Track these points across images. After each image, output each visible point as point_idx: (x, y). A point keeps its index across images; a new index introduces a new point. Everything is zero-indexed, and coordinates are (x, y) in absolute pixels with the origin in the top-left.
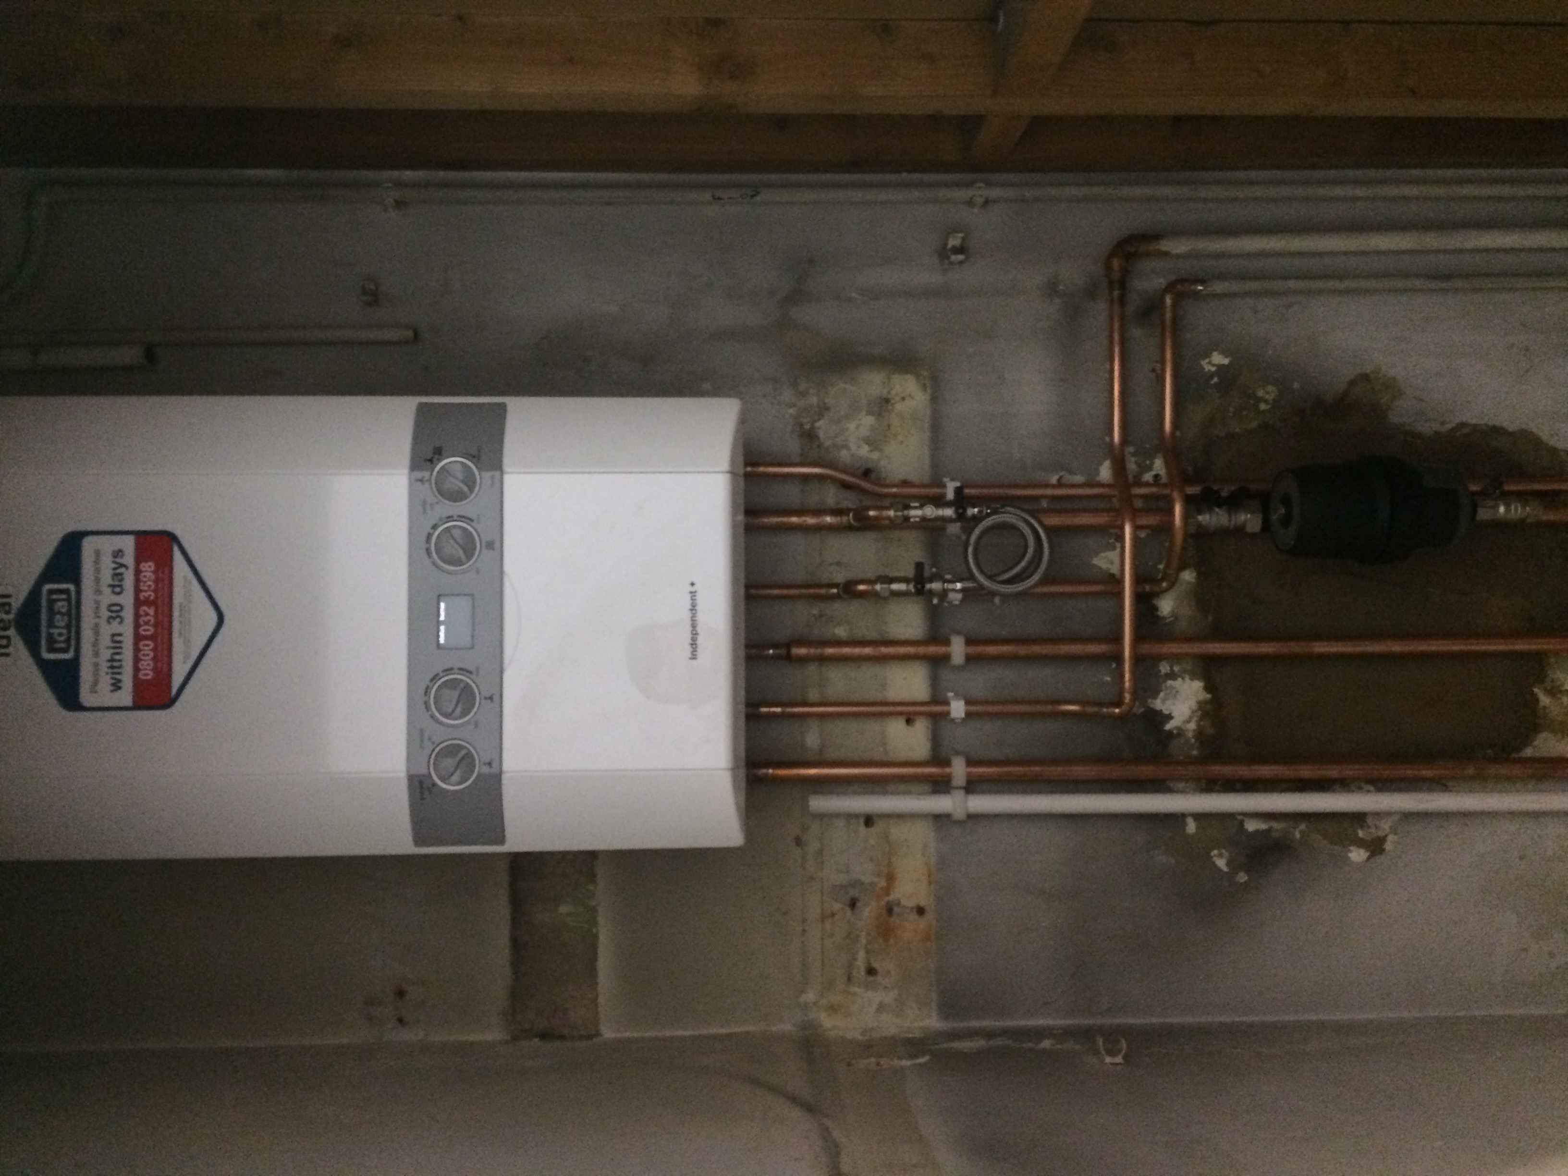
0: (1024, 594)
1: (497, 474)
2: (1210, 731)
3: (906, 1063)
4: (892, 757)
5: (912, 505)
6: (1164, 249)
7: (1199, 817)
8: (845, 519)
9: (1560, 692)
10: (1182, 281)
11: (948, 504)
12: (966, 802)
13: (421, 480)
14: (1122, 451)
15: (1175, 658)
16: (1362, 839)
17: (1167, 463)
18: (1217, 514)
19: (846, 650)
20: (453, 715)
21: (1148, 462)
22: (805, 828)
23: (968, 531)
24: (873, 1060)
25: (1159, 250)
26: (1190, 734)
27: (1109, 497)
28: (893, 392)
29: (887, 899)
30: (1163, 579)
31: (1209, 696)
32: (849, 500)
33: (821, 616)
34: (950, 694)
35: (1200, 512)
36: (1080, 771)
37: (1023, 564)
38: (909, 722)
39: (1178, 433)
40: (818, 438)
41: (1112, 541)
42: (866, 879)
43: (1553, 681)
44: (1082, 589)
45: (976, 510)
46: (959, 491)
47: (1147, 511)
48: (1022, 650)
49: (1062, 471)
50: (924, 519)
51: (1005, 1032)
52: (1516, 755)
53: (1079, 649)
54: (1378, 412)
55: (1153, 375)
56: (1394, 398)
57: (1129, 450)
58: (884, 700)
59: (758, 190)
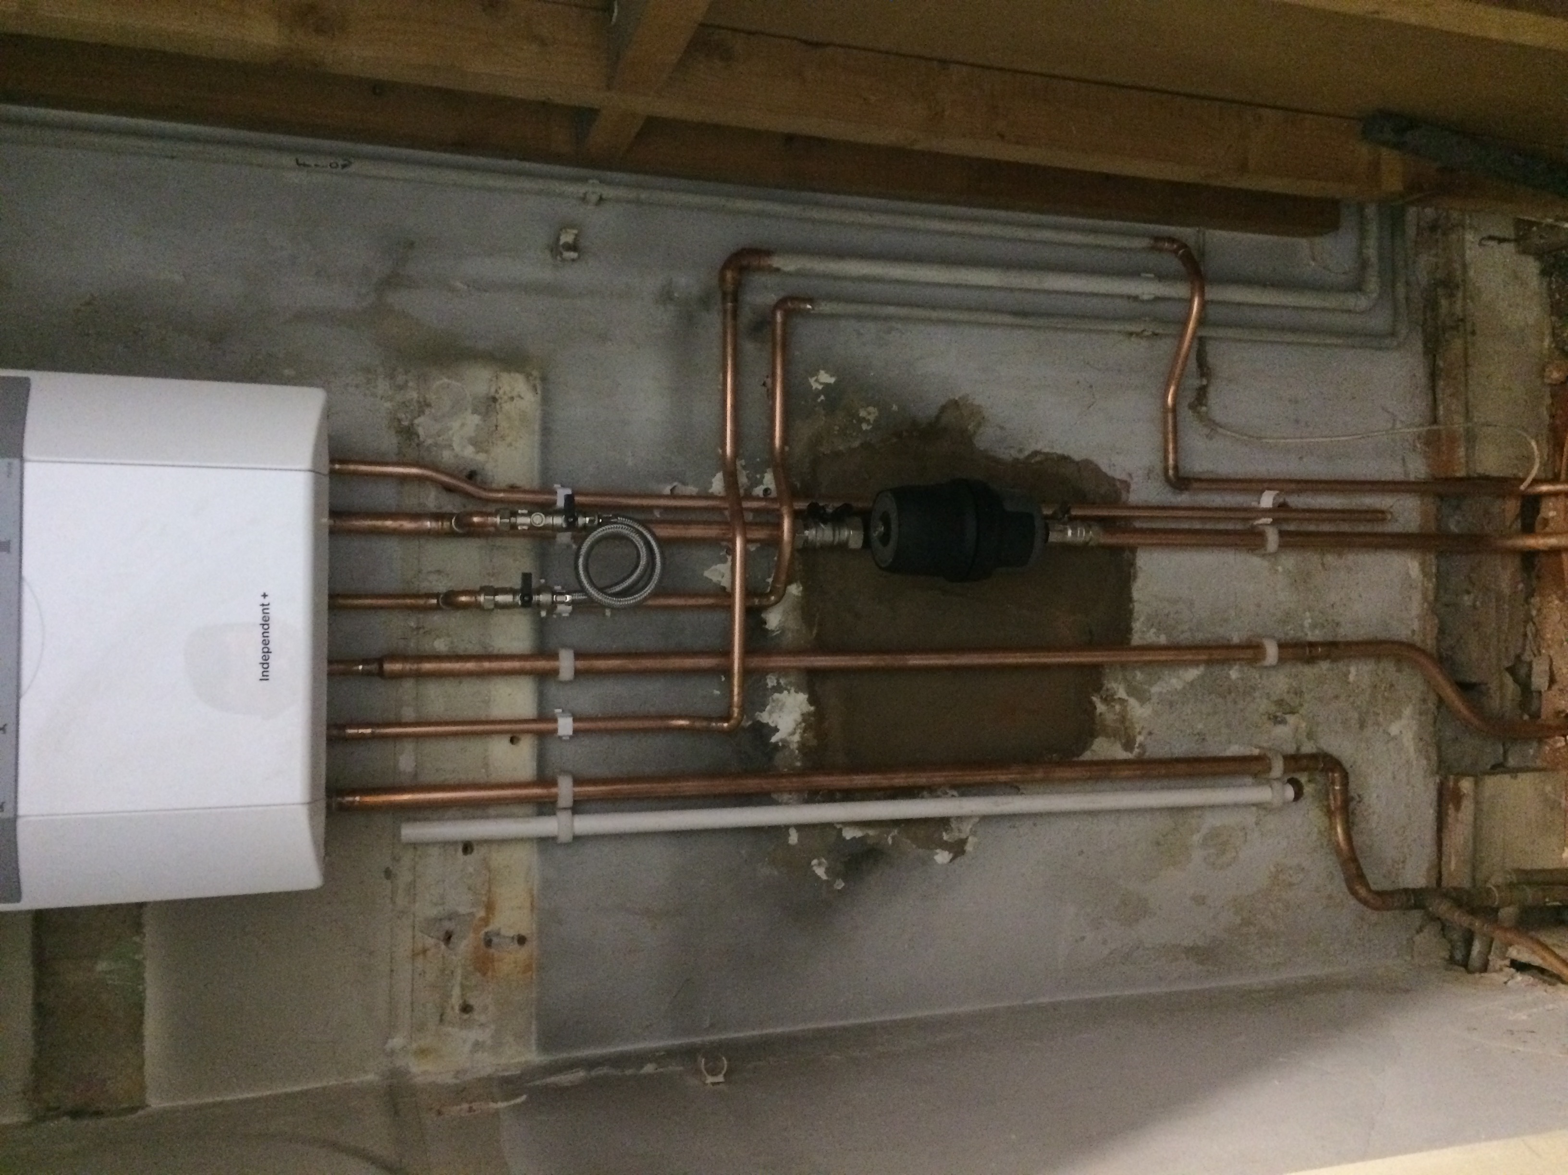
0: (638, 606)
2: (814, 743)
3: (501, 1105)
4: (494, 778)
5: (520, 512)
6: (775, 265)
7: (801, 827)
8: (446, 524)
9: (1114, 700)
10: (792, 298)
11: (558, 512)
12: (572, 821)
14: (734, 464)
15: (783, 671)
16: (946, 842)
17: (776, 478)
18: (823, 530)
19: (446, 666)
21: (758, 476)
22: (396, 859)
23: (579, 540)
24: (465, 1106)
25: (770, 266)
26: (794, 746)
27: (720, 510)
28: (501, 392)
29: (486, 929)
30: (771, 593)
31: (812, 708)
32: (451, 504)
33: (418, 628)
34: (558, 710)
35: (807, 527)
36: (690, 787)
37: (634, 577)
38: (513, 740)
39: (787, 448)
40: (418, 437)
41: (723, 553)
42: (462, 910)
43: (1107, 690)
44: (691, 602)
45: (588, 519)
46: (569, 499)
47: (756, 524)
48: (630, 664)
49: (675, 481)
50: (531, 527)
51: (607, 1060)
52: (1075, 759)
53: (689, 663)
54: (965, 438)
55: (764, 389)
56: (979, 425)
57: (741, 463)
58: (486, 719)
59: (351, 161)
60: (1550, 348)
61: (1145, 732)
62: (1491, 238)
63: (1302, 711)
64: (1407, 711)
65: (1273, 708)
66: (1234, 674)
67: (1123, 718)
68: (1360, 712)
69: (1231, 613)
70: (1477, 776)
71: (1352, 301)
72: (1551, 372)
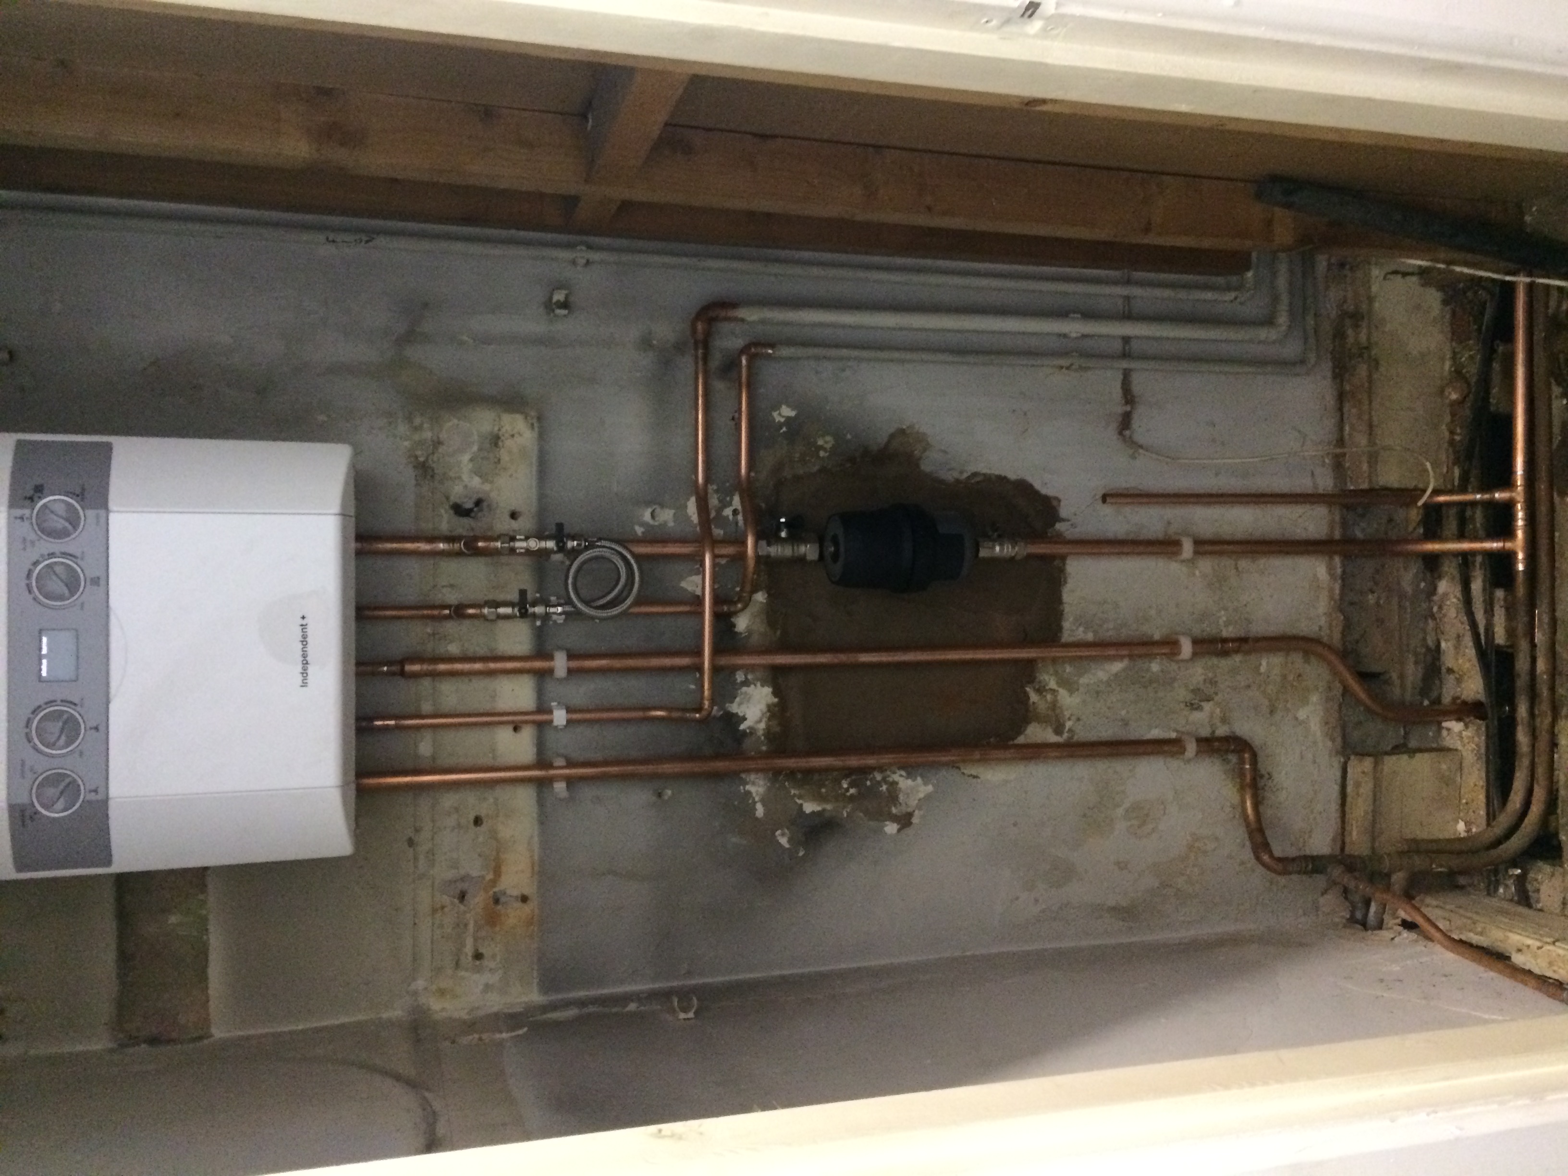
0: (624, 613)
1: (102, 512)
2: (777, 729)
3: (504, 1035)
4: (501, 761)
5: (518, 537)
6: (741, 316)
8: (456, 546)
9: (1046, 690)
10: (756, 344)
11: (550, 538)
13: (22, 518)
14: (705, 489)
15: (750, 668)
16: (895, 815)
17: (742, 502)
18: (783, 546)
19: (458, 666)
20: (58, 744)
21: (728, 499)
22: (417, 830)
23: (569, 561)
24: (476, 1036)
25: (736, 317)
26: (760, 733)
28: (504, 430)
29: (495, 890)
30: (739, 600)
31: (776, 700)
32: (462, 528)
33: (434, 634)
34: (554, 704)
35: (768, 544)
36: (667, 768)
37: (619, 587)
38: (516, 729)
39: (752, 475)
40: (432, 470)
41: (696, 567)
42: (475, 873)
43: (1040, 682)
44: (669, 609)
45: (575, 543)
47: (722, 542)
48: (617, 663)
49: (654, 505)
50: (527, 549)
51: (595, 1001)
52: (1011, 743)
53: (667, 662)
54: (911, 461)
55: (733, 423)
56: (925, 450)
57: (712, 488)
58: (493, 711)
59: (375, 236)
60: (1450, 372)
61: (1073, 718)
62: (1395, 272)
63: (1216, 698)
64: (1314, 698)
65: (1189, 697)
66: (1155, 667)
67: (1054, 706)
68: (1270, 701)
69: (1153, 612)
70: (1378, 755)
71: (1263, 333)
72: (1450, 393)
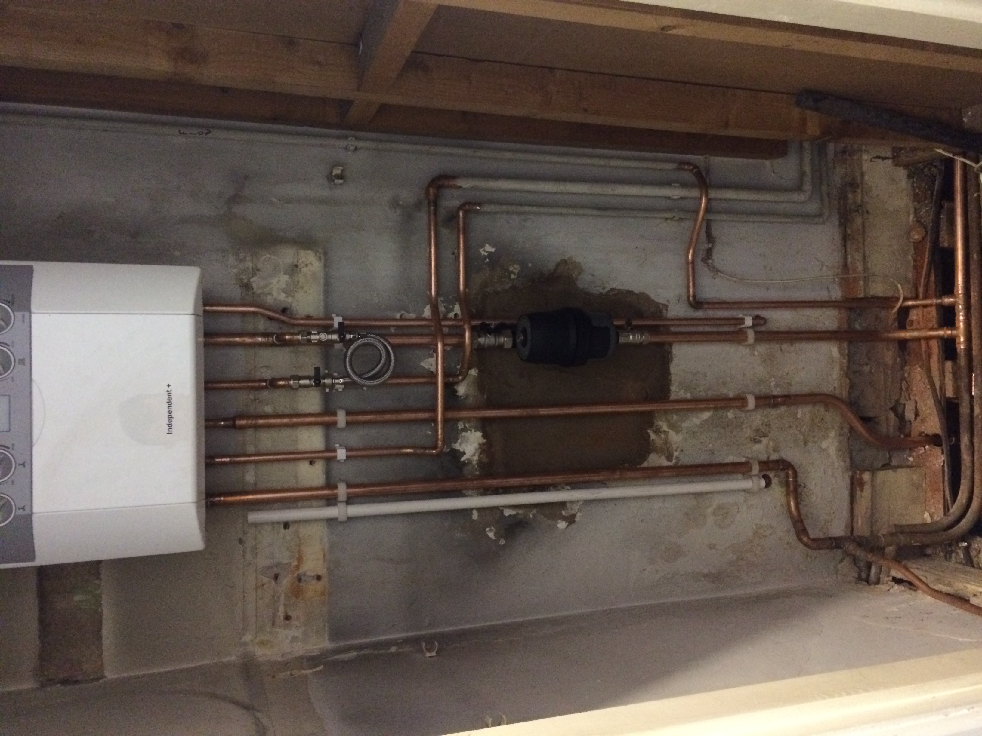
0: (383, 383)
1: (27, 314)
2: (485, 460)
3: (308, 672)
4: (301, 485)
5: (312, 332)
6: (459, 184)
7: (479, 510)
8: (270, 339)
9: (660, 432)
10: (469, 204)
11: (334, 332)
12: (346, 510)
14: (437, 301)
15: (468, 420)
16: (564, 516)
17: (461, 307)
18: (489, 338)
19: (272, 421)
21: (451, 307)
22: (245, 533)
23: (346, 348)
24: (288, 672)
25: (455, 185)
26: (475, 463)
27: (429, 327)
28: (300, 261)
29: (298, 572)
30: (460, 375)
31: (485, 441)
32: (273, 327)
33: (255, 400)
34: (337, 445)
35: (480, 337)
36: (413, 487)
37: (379, 368)
38: (311, 463)
39: (467, 290)
40: (253, 289)
41: (431, 352)
42: (284, 561)
43: (656, 426)
44: (413, 381)
45: (352, 336)
46: (341, 323)
47: (449, 335)
48: (379, 417)
49: (403, 311)
50: (319, 340)
51: (368, 646)
52: (638, 466)
53: (412, 416)
54: (571, 281)
55: (453, 256)
56: (580, 274)
57: (440, 299)
58: (296, 451)
59: (211, 130)
60: (913, 221)
61: (679, 450)
62: (878, 157)
63: (770, 435)
64: (832, 434)
65: (753, 434)
66: (730, 415)
67: (666, 442)
68: (804, 436)
69: (729, 379)
70: (873, 471)
71: (795, 197)
72: (914, 235)
